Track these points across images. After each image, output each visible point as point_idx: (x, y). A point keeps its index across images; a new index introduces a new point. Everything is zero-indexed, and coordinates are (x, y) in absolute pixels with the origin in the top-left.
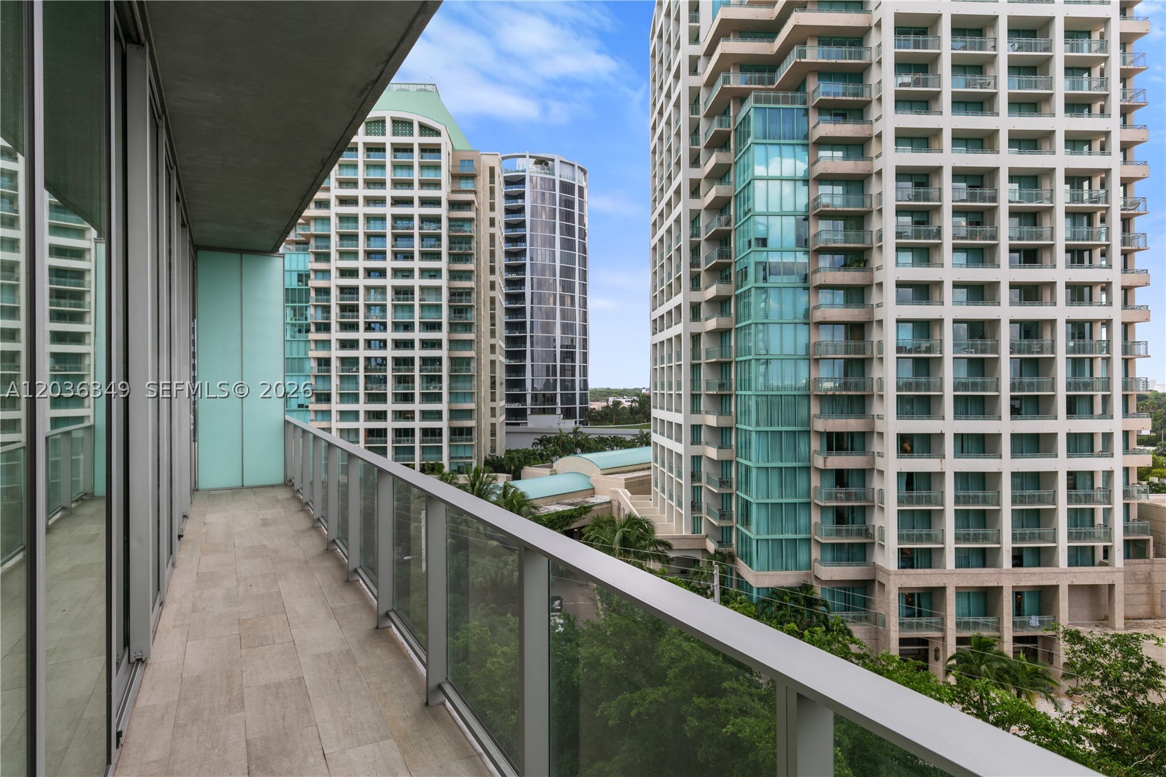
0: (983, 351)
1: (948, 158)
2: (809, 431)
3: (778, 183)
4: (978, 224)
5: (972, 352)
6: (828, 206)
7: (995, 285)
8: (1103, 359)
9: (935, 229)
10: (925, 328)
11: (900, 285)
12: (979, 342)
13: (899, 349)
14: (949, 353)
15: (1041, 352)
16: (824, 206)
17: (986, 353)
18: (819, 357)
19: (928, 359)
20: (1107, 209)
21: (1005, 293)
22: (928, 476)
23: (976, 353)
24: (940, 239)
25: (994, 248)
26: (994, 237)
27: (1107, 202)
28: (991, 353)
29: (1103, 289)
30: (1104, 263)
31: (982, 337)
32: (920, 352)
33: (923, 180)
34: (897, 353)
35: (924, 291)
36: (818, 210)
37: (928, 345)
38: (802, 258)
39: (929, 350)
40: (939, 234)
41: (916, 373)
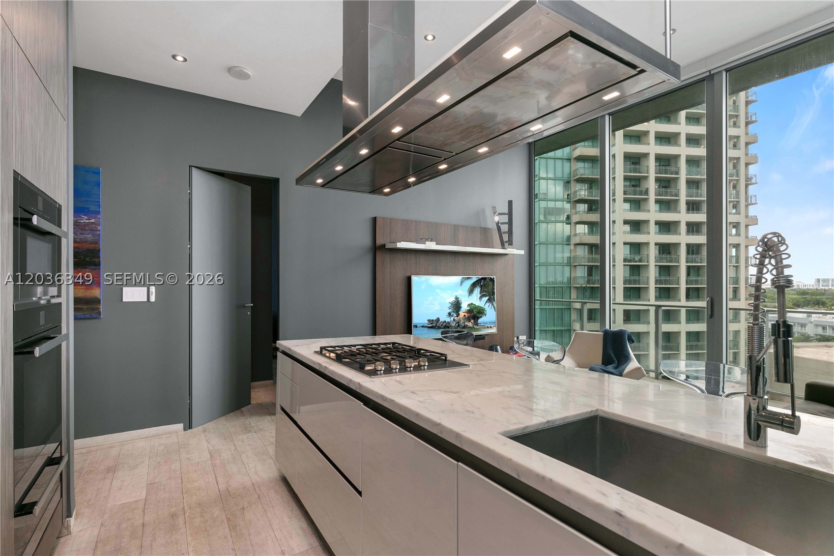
0: (670, 262)
1: (652, 148)
2: (571, 308)
3: (553, 160)
4: (666, 187)
5: (665, 262)
6: (582, 175)
7: (676, 223)
8: (734, 266)
9: (644, 190)
10: (636, 248)
11: (626, 222)
12: (669, 256)
13: (625, 260)
14: (652, 263)
15: (701, 263)
16: (581, 175)
17: (672, 263)
18: (578, 264)
19: (639, 266)
20: (738, 180)
21: (683, 228)
22: (638, 334)
23: (667, 262)
24: (647, 195)
25: (677, 201)
26: (677, 195)
27: (738, 176)
28: (675, 262)
29: (734, 227)
30: (734, 211)
31: (669, 253)
32: (636, 262)
33: (636, 161)
34: (624, 262)
35: (636, 226)
36: (578, 177)
37: (639, 257)
38: (568, 206)
39: (640, 261)
40: (647, 192)
41: (632, 274)
